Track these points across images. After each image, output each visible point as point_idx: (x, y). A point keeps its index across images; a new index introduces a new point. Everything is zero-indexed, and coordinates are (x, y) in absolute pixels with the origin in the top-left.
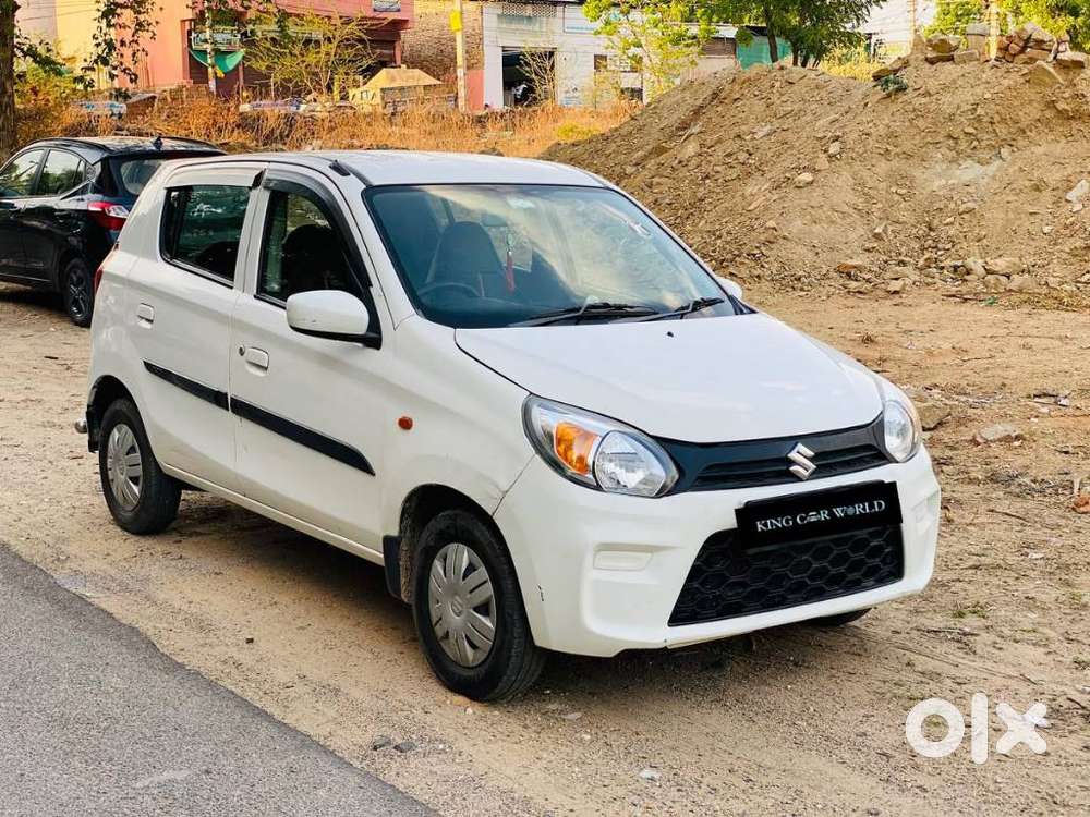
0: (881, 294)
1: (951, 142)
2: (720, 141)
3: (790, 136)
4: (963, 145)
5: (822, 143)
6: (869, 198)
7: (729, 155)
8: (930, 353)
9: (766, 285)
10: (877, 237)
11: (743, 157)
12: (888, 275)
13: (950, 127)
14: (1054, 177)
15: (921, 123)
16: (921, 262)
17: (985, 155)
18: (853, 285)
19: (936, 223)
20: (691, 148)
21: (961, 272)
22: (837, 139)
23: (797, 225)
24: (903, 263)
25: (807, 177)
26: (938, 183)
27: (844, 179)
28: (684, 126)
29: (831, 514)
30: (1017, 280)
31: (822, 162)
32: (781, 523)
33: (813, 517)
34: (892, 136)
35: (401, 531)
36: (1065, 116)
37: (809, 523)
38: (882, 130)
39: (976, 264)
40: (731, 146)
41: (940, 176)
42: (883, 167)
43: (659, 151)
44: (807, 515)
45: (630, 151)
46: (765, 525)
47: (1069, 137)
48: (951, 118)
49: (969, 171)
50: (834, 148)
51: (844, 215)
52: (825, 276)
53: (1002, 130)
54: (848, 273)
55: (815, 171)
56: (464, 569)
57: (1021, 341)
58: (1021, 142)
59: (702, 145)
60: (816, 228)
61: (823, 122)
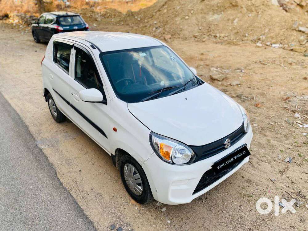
0: (201, 41)
1: (213, 11)
2: (171, 9)
3: (184, 9)
4: (215, 11)
5: (190, 11)
6: (198, 22)
7: (172, 12)
8: (214, 57)
9: (180, 39)
10: (200, 30)
11: (175, 13)
12: (202, 37)
13: (213, 8)
14: (231, 18)
15: (208, 7)
16: (208, 34)
17: (219, 13)
18: (196, 39)
19: (210, 26)
20: (165, 11)
21: (215, 37)
22: (192, 10)
23: (186, 27)
24: (205, 35)
25: (187, 17)
26: (211, 19)
27: (194, 18)
28: (163, 5)
29: (234, 159)
30: (226, 38)
31: (190, 15)
32: (223, 165)
33: (230, 161)
34: (202, 10)
35: (115, 154)
36: (234, 6)
37: (229, 163)
38: (200, 8)
39: (218, 35)
40: (173, 11)
41: (211, 17)
42: (201, 15)
43: (159, 11)
44: (228, 161)
45: (154, 10)
46: (220, 167)
47: (234, 10)
48: (213, 6)
49: (216, 16)
50: (192, 12)
51: (194, 25)
52: (191, 38)
53: (222, 8)
54: (195, 37)
55: (189, 16)
56: (133, 172)
57: (230, 54)
58: (226, 11)
59: (168, 10)
60: (189, 28)
61: (189, 6)
